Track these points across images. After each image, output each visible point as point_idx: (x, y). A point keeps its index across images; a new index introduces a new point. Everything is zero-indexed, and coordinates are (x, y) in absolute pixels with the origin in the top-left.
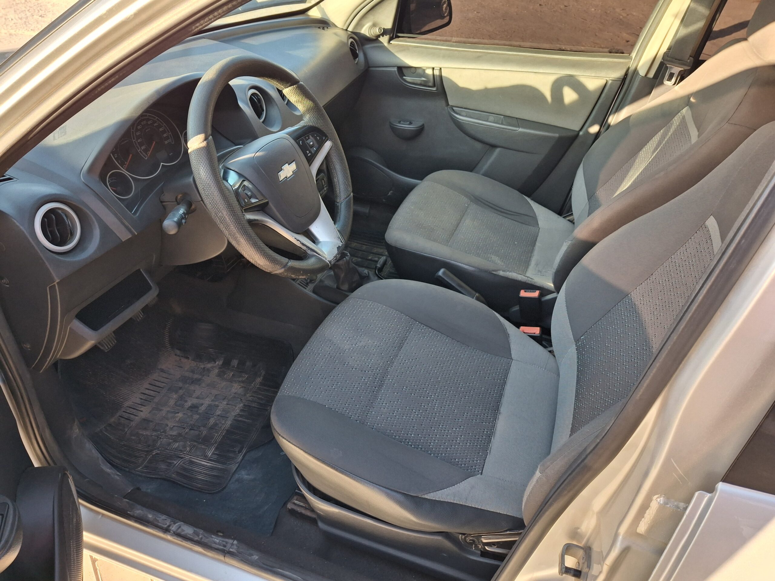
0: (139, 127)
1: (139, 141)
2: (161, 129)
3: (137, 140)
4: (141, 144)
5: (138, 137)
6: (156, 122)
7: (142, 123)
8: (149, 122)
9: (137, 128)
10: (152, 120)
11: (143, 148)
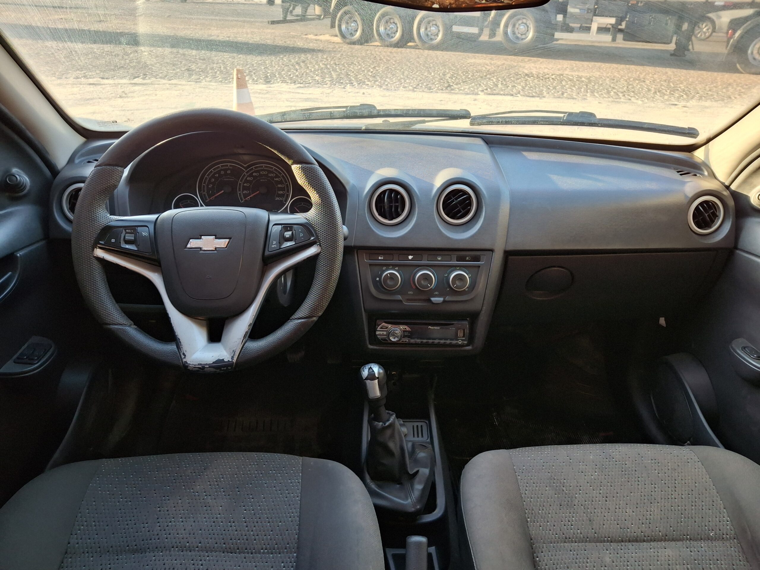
0: (254, 174)
1: (245, 185)
2: (279, 186)
3: (244, 183)
4: (245, 188)
5: (246, 181)
6: (279, 177)
7: (261, 173)
8: (270, 175)
9: (253, 173)
10: (275, 173)
11: (245, 192)
